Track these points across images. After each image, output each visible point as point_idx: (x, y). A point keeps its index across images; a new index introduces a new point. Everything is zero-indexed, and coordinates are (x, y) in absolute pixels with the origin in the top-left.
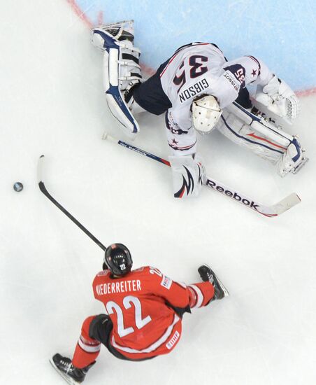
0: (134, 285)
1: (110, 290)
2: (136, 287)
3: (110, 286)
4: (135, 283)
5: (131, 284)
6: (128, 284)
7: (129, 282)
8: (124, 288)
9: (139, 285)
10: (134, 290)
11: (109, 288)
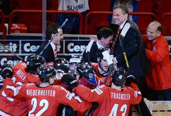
0: (51, 93)
1: (37, 94)
2: (52, 94)
3: (37, 91)
4: (52, 92)
5: (50, 92)
6: (48, 92)
7: (49, 91)
8: (45, 94)
9: (54, 94)
10: (51, 95)
11: (36, 92)
